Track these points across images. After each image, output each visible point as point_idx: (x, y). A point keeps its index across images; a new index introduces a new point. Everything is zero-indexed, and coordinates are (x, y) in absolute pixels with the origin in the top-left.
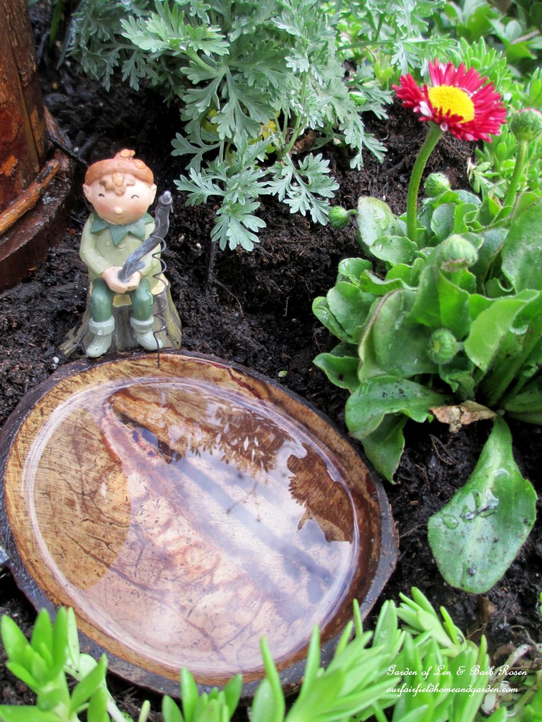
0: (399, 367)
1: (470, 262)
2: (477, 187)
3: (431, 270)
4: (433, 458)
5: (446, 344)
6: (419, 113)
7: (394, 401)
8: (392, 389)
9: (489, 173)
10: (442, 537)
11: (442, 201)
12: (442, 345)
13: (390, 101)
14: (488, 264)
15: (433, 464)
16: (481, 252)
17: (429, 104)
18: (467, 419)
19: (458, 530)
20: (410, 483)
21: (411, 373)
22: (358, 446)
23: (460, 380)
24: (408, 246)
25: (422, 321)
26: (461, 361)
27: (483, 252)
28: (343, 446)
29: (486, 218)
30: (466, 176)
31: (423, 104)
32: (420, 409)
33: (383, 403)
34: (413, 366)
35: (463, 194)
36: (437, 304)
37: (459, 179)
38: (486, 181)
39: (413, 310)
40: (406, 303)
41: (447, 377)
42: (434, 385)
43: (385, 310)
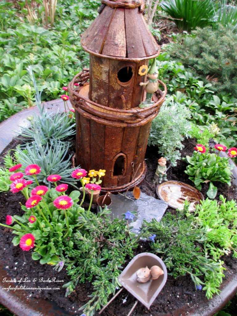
0: (199, 177)
4: (205, 187)
5: (204, 174)
10: (208, 194)
18: (207, 182)
19: (210, 193)
20: (203, 190)
23: (206, 178)
24: (195, 162)
25: (201, 172)
26: (206, 175)
33: (198, 182)
41: (204, 178)
42: (203, 179)
43: (198, 171)
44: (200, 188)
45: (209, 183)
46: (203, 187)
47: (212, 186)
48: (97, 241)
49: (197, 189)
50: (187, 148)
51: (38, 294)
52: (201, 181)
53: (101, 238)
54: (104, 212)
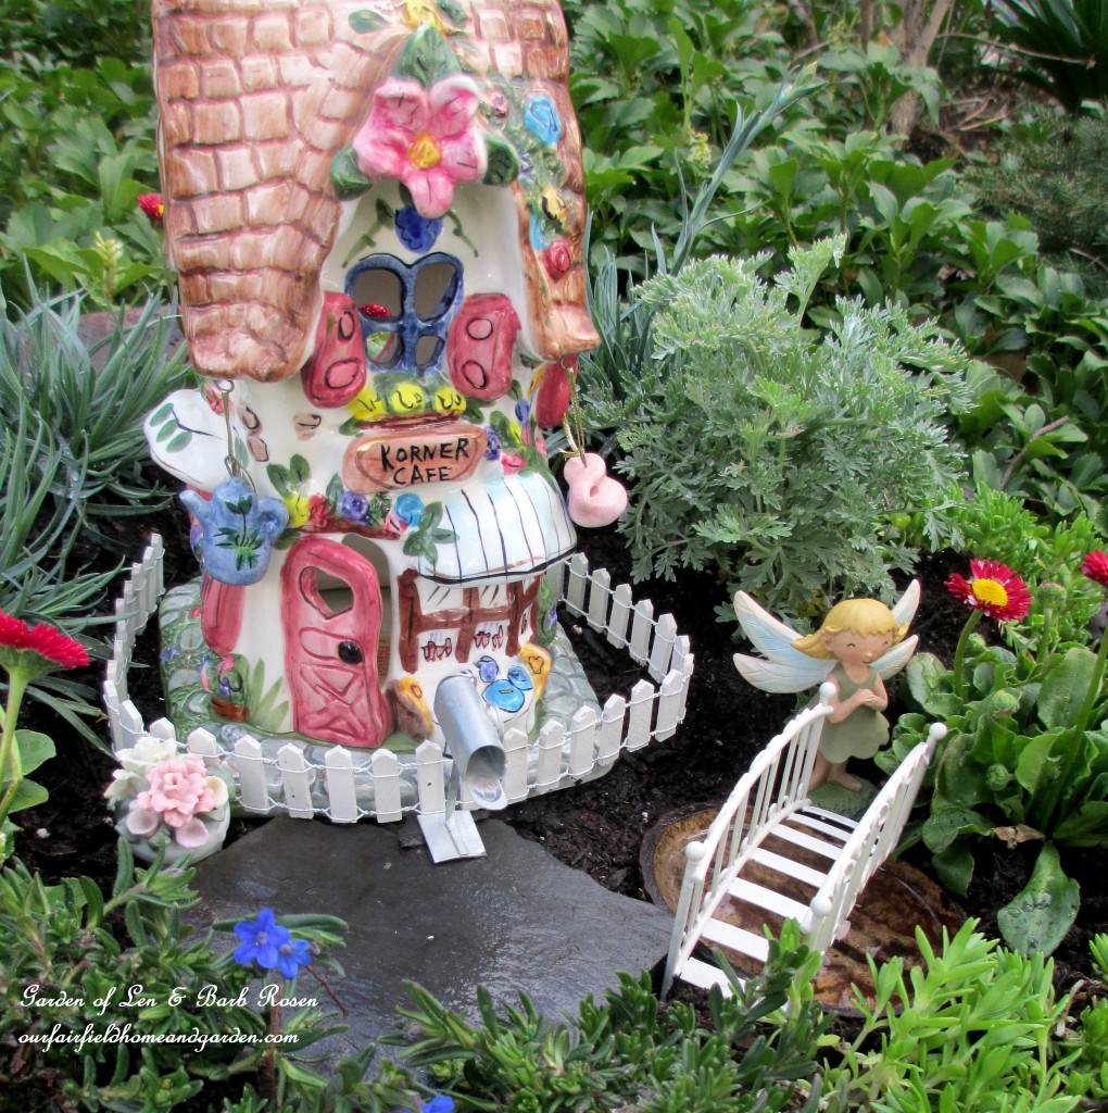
0: (962, 799)
1: (1014, 710)
2: (1009, 641)
3: (985, 718)
4: (996, 873)
5: (999, 775)
6: (968, 604)
8: (958, 818)
9: (1021, 627)
10: (1009, 924)
11: (982, 660)
12: (997, 775)
13: (917, 559)
14: (1027, 712)
15: (996, 878)
16: (1021, 701)
17: (975, 597)
18: (1021, 838)
19: (1021, 917)
20: (979, 894)
21: (972, 803)
23: (1012, 804)
24: (957, 701)
25: (979, 759)
26: (1013, 786)
27: (1023, 702)
28: (916, 876)
29: (1022, 673)
30: (998, 631)
31: (970, 597)
32: (982, 828)
33: (951, 828)
34: (972, 798)
35: (998, 650)
36: (991, 743)
37: (991, 634)
38: (1018, 636)
39: (973, 749)
40: (968, 745)
41: (1001, 804)
42: (991, 812)
43: (952, 749)
44: (963, 875)
45: (1029, 852)
46: (983, 871)
49: (943, 885)
50: (934, 626)
52: (975, 824)
54: (144, 884)
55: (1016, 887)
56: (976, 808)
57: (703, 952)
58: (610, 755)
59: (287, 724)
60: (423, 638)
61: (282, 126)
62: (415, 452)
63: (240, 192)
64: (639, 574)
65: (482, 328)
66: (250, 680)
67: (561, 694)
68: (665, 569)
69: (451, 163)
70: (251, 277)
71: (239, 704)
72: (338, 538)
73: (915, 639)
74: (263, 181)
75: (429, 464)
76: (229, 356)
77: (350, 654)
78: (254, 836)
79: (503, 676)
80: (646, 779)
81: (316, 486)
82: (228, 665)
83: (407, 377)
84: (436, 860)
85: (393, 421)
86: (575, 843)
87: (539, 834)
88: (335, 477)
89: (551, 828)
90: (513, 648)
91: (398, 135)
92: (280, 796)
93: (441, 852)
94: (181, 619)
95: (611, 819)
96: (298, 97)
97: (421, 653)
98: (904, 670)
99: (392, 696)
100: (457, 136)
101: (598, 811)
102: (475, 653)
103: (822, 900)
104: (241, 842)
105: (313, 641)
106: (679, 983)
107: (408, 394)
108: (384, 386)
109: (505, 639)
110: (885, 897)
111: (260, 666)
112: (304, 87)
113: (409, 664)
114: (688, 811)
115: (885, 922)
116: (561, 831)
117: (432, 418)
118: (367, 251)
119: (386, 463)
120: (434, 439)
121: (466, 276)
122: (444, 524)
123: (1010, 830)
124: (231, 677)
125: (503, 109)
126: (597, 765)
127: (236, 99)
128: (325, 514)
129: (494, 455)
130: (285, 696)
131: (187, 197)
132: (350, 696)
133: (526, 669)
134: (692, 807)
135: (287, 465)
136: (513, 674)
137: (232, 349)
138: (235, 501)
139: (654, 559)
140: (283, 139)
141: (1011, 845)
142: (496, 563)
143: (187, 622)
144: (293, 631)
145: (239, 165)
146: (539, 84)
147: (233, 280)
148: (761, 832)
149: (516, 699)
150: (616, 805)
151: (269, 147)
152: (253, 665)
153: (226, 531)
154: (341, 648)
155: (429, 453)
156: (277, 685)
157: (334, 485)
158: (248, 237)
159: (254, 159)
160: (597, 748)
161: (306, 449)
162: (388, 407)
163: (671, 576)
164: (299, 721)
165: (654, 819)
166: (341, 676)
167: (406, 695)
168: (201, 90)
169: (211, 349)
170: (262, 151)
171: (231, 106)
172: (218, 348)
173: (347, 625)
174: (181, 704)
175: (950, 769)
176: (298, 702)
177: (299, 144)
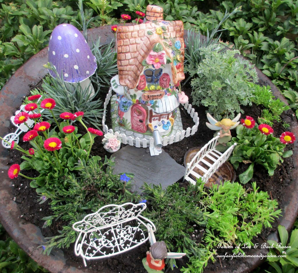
7: (237, 159)
8: (237, 157)
12: (244, 153)
15: (242, 168)
16: (250, 141)
20: (239, 170)
22: (232, 165)
23: (246, 157)
24: (243, 136)
25: (242, 149)
26: (246, 155)
28: (230, 165)
31: (244, 123)
32: (241, 161)
33: (236, 159)
34: (240, 155)
40: (240, 147)
41: (244, 157)
43: (237, 148)
44: (237, 167)
45: (249, 165)
46: (240, 167)
47: (251, 169)
48: (86, 190)
49: (233, 168)
51: (28, 217)
52: (239, 160)
53: (92, 188)
54: (108, 162)
55: (245, 170)
56: (241, 156)
57: (190, 176)
58: (182, 138)
59: (130, 128)
60: (153, 118)
61: (136, 50)
62: (153, 96)
63: (129, 60)
64: (194, 103)
65: (165, 79)
66: (125, 121)
67: (176, 125)
68: (198, 104)
69: (161, 62)
70: (129, 72)
71: (123, 124)
72: (140, 105)
73: (239, 122)
74: (132, 58)
75: (155, 97)
76: (125, 83)
77: (141, 121)
78: (124, 148)
79: (166, 123)
80: (189, 140)
81: (137, 98)
82: (122, 119)
83: (153, 85)
84: (151, 155)
85: (150, 91)
86: (174, 152)
87: (169, 150)
88: (140, 97)
89: (171, 149)
90: (168, 118)
91: (153, 59)
92: (128, 141)
93: (152, 154)
94: (114, 103)
95: (181, 148)
96: (138, 45)
97: (152, 120)
98: (236, 127)
99: (147, 126)
100: (162, 59)
101: (179, 147)
102: (161, 120)
103: (205, 176)
104: (122, 149)
105: (135, 118)
106: (185, 180)
107: (152, 87)
108: (149, 86)
109: (167, 117)
110: (225, 167)
111: (127, 120)
112: (139, 44)
113: (150, 122)
114: (194, 148)
115: (224, 171)
116: (172, 150)
117: (156, 90)
118: (147, 68)
119: (148, 97)
120: (156, 94)
121: (163, 71)
122: (157, 104)
123: (246, 161)
124: (122, 120)
125: (171, 45)
126: (180, 140)
127: (128, 45)
128: (138, 102)
129: (166, 94)
130: (130, 124)
131: (120, 60)
132: (141, 126)
133: (170, 122)
134: (195, 148)
135: (133, 95)
136: (168, 123)
137: (126, 82)
138: (125, 102)
139: (196, 101)
140: (135, 52)
141: (245, 164)
142: (165, 111)
143: (115, 104)
144: (132, 116)
145: (128, 56)
146: (178, 38)
147: (126, 72)
148: (203, 156)
149: (168, 128)
150: (182, 146)
151: (133, 53)
152: (126, 119)
153: (123, 105)
154: (140, 120)
155: (155, 96)
156: (129, 123)
157: (140, 98)
158: (129, 66)
159: (131, 55)
160: (180, 136)
161: (136, 93)
162: (149, 89)
163: (198, 106)
164: (132, 128)
165: (189, 148)
166: (140, 124)
167: (150, 126)
168: (123, 44)
169: (122, 82)
170: (132, 54)
171: (128, 47)
172: (124, 81)
173: (141, 117)
174: (114, 122)
175: (236, 151)
176: (132, 125)
177: (138, 53)
